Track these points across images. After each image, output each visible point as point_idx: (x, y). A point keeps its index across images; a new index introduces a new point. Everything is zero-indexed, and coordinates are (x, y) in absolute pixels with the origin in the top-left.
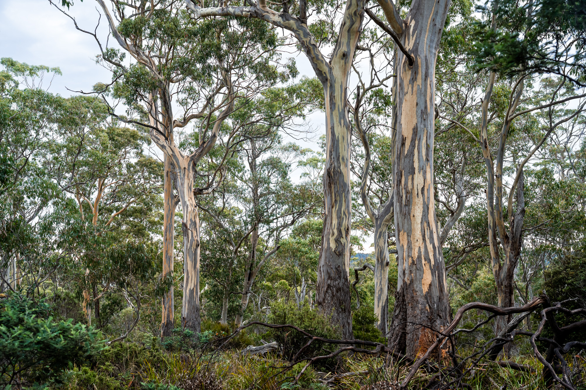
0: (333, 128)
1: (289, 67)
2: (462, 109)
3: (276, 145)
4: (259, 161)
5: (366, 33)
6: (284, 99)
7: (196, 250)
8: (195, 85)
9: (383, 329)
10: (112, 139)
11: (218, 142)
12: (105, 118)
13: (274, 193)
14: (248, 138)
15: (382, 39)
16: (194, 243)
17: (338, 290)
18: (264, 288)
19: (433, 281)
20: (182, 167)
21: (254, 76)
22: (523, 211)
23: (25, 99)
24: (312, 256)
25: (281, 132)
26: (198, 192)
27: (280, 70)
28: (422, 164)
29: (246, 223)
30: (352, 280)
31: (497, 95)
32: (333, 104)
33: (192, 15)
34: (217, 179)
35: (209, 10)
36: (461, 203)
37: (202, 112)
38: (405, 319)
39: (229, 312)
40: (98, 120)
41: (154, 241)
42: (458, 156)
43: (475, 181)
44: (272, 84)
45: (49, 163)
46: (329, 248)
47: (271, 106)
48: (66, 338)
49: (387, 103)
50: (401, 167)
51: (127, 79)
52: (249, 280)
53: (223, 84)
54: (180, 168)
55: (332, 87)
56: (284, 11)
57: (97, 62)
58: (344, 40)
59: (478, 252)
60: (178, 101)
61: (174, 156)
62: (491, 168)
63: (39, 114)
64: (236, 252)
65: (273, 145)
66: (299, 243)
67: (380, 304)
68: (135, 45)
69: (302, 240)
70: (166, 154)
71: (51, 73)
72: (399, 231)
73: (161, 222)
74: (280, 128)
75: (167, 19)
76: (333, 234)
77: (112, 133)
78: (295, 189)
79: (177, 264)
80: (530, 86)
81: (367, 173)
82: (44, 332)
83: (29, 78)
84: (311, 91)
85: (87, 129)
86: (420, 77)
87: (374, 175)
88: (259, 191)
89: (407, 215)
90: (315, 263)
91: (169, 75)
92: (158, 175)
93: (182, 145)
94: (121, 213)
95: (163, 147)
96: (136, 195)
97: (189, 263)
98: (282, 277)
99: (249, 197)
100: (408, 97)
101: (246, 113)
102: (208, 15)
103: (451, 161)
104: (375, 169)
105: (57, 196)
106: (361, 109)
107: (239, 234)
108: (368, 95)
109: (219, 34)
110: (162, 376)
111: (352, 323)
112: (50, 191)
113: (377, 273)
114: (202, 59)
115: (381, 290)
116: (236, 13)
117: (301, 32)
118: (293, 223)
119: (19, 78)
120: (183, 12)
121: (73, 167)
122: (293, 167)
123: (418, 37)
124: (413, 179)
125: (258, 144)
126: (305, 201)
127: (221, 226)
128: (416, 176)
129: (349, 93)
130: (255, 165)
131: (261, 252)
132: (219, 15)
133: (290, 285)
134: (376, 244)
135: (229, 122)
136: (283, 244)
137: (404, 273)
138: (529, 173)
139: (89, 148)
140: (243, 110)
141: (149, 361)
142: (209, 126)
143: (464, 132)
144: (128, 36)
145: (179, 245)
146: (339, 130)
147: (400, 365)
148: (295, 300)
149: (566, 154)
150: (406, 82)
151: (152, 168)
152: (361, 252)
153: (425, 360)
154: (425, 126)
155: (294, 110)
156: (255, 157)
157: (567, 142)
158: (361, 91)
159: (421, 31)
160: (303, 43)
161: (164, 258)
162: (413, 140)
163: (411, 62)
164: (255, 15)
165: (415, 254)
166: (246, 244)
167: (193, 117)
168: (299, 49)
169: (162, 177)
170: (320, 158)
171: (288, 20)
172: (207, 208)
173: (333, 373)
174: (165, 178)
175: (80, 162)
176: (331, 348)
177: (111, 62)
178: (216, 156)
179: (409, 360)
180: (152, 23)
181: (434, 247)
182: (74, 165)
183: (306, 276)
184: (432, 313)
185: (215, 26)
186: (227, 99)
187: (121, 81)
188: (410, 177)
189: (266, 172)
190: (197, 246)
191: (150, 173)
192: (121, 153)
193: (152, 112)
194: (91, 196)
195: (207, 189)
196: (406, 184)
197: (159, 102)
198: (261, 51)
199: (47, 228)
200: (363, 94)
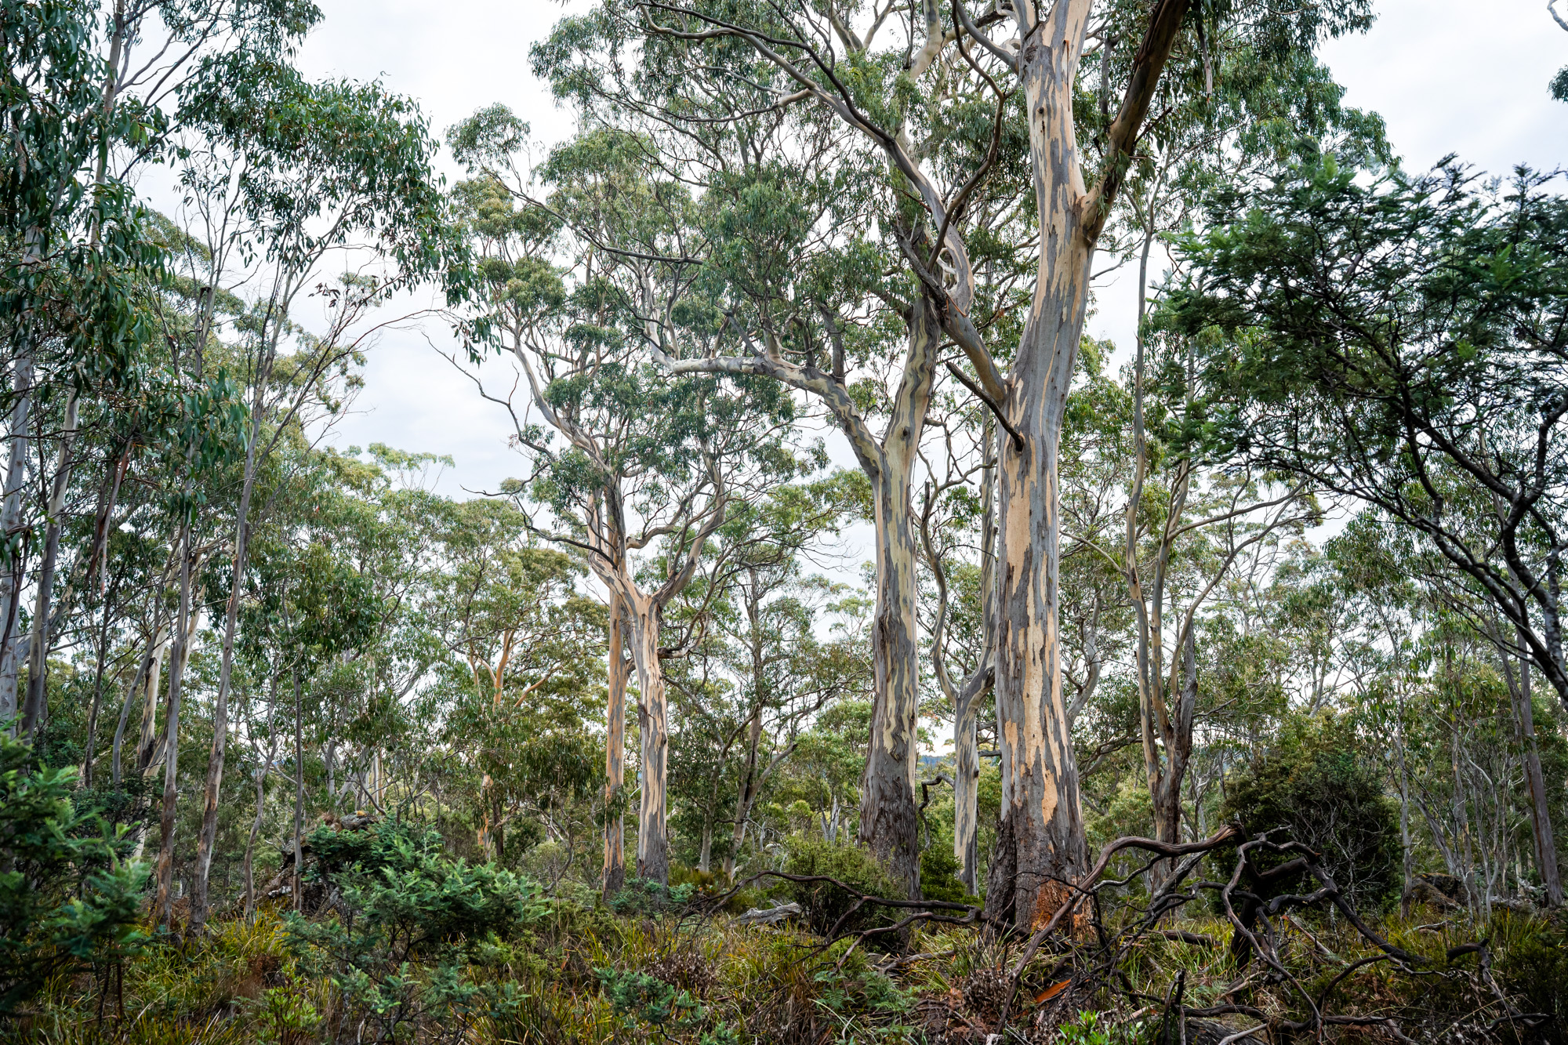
0: (887, 551)
1: (814, 452)
2: (1092, 520)
3: (791, 577)
4: (762, 603)
5: (937, 398)
6: (805, 503)
7: (660, 749)
8: (662, 480)
9: (970, 882)
10: (527, 567)
11: (697, 573)
12: (517, 533)
13: (787, 656)
14: (746, 566)
15: (963, 409)
16: (658, 739)
17: (898, 817)
18: (771, 813)
19: (1060, 802)
20: (640, 614)
21: (758, 465)
22: (1195, 686)
23: (399, 506)
24: (851, 760)
25: (799, 556)
26: (665, 654)
27: (799, 456)
28: (1040, 611)
29: (741, 706)
30: (918, 800)
31: (1148, 499)
32: (887, 511)
33: (660, 372)
34: (695, 633)
35: (690, 362)
36: (1093, 674)
37: (672, 523)
38: (1014, 868)
39: (713, 851)
40: (507, 537)
41: (590, 733)
42: (1088, 599)
43: (1116, 637)
44: (786, 479)
45: (430, 606)
46: (882, 748)
47: (784, 515)
48: (486, 892)
49: (973, 511)
50: (1007, 615)
51: (556, 471)
52: (746, 799)
53: (706, 478)
54: (636, 614)
55: (886, 483)
56: (808, 364)
57: (511, 445)
58: (905, 409)
59: (1120, 753)
60: (633, 506)
61: (627, 594)
62: (1143, 615)
63: (419, 527)
64: (724, 755)
65: (787, 579)
66: (827, 740)
67: (965, 841)
68: (569, 419)
69: (834, 735)
70: (614, 592)
71: (440, 465)
72: (1004, 721)
73: (604, 702)
74: (799, 551)
75: (621, 378)
76: (889, 725)
77: (528, 559)
78: (823, 650)
79: (628, 772)
80: (1195, 485)
81: (942, 624)
82: (454, 881)
83: (407, 473)
84: (848, 491)
85: (489, 552)
86: (1034, 469)
87: (953, 628)
88: (763, 652)
89: (1016, 693)
90: (855, 772)
91: (621, 464)
92: (598, 626)
93: (639, 577)
94: (539, 688)
95: (609, 581)
96: (562, 657)
97: (650, 771)
98: (799, 796)
99: (745, 664)
100: (1016, 501)
101: (743, 526)
102: (688, 370)
103: (1077, 604)
104: (955, 618)
105: (442, 658)
106: (931, 520)
107: (729, 724)
108: (945, 495)
109: (702, 400)
110: (614, 956)
111: (920, 871)
112: (431, 650)
113: (960, 790)
114: (675, 439)
115: (966, 817)
116: (732, 367)
117: (836, 397)
118: (819, 705)
119: (392, 474)
120: (645, 367)
121: (466, 613)
122: (819, 613)
123: (1030, 406)
124: (1026, 635)
125: (763, 576)
126: (838, 670)
127: (701, 710)
128: (1031, 630)
129: (913, 492)
130: (757, 611)
131: (766, 754)
132: (705, 370)
133: (813, 809)
134: (958, 740)
135: (715, 540)
136: (803, 741)
137: (1012, 791)
138: (1200, 623)
139: (491, 582)
140: (739, 521)
141: (594, 930)
142: (683, 547)
143: (1099, 557)
144: (560, 405)
145: (630, 741)
146: (897, 555)
147: (1006, 941)
148: (820, 834)
149: (1250, 593)
150: (1012, 477)
151: (589, 615)
152: (932, 754)
153: (1050, 933)
154: (1044, 548)
155: (821, 521)
156: (757, 597)
157: (1251, 575)
158: (932, 490)
159: (1033, 397)
160: (838, 415)
161: (607, 762)
162: (1025, 572)
163: (1019, 445)
164: (763, 369)
165: (1031, 758)
166: (742, 740)
167: (657, 531)
168: (829, 423)
169: (605, 628)
170: (862, 599)
171: (814, 377)
172: (676, 680)
173: (894, 954)
174: (611, 631)
175: (476, 603)
176: (889, 915)
177: (531, 445)
178: (693, 595)
179: (1021, 934)
180: (597, 385)
181: (1061, 747)
182: (468, 610)
183: (838, 793)
184: (1058, 855)
185: (696, 389)
186: (714, 503)
187: (545, 475)
188: (1022, 632)
189: (775, 622)
190: (663, 742)
191: (586, 622)
192: (540, 589)
193: (594, 525)
194: (492, 659)
195: (678, 649)
196: (1015, 642)
197: (604, 508)
198: (769, 427)
199: (427, 711)
200: (935, 496)
